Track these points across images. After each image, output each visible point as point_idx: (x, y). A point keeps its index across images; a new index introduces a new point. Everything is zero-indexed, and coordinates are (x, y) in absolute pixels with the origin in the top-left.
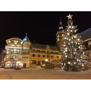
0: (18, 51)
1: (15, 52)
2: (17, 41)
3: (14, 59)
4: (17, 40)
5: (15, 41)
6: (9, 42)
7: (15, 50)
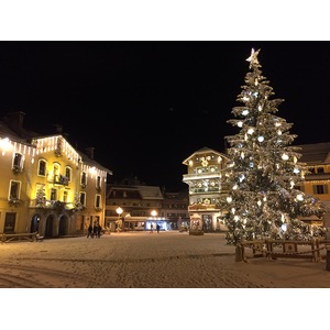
0: (213, 184)
1: (206, 189)
2: (209, 158)
3: (205, 207)
4: (207, 155)
5: (203, 159)
6: (191, 163)
7: (206, 184)
